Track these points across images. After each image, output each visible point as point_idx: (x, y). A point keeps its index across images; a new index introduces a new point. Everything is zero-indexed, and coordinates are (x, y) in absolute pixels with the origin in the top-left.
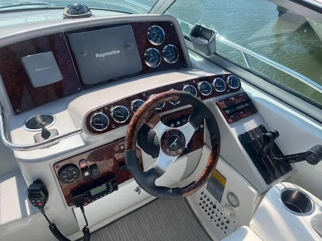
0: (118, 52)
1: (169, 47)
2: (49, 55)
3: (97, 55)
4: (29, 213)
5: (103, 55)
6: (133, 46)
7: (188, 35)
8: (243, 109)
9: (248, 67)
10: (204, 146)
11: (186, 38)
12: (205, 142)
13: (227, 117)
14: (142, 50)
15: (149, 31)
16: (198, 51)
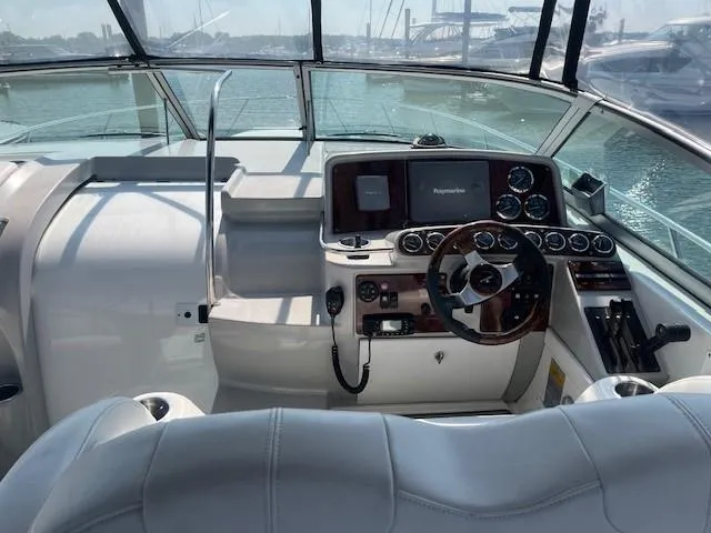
0: (463, 191)
1: (538, 197)
2: (383, 180)
3: (435, 190)
4: (318, 322)
5: (442, 192)
6: (484, 187)
7: (569, 186)
8: (607, 279)
9: (675, 256)
10: (548, 330)
11: (566, 188)
12: (550, 324)
13: (577, 282)
14: (494, 195)
15: (512, 174)
16: (581, 210)
